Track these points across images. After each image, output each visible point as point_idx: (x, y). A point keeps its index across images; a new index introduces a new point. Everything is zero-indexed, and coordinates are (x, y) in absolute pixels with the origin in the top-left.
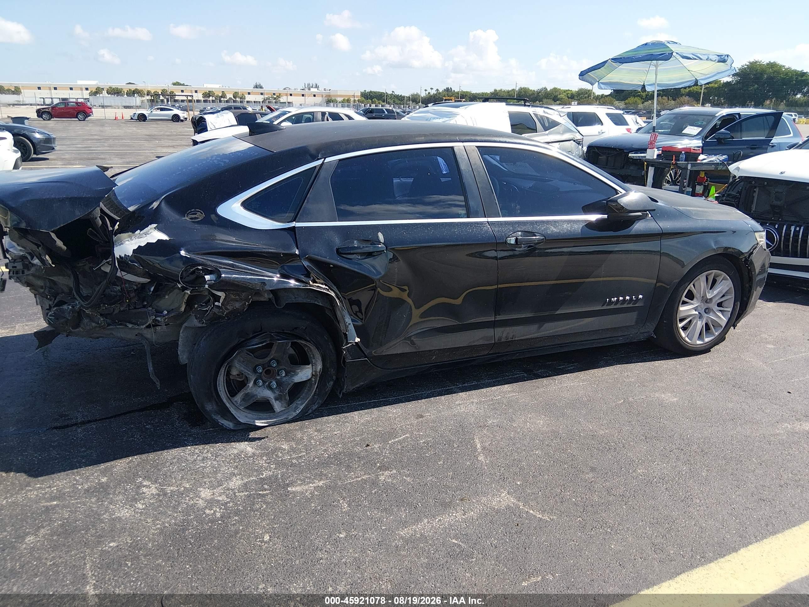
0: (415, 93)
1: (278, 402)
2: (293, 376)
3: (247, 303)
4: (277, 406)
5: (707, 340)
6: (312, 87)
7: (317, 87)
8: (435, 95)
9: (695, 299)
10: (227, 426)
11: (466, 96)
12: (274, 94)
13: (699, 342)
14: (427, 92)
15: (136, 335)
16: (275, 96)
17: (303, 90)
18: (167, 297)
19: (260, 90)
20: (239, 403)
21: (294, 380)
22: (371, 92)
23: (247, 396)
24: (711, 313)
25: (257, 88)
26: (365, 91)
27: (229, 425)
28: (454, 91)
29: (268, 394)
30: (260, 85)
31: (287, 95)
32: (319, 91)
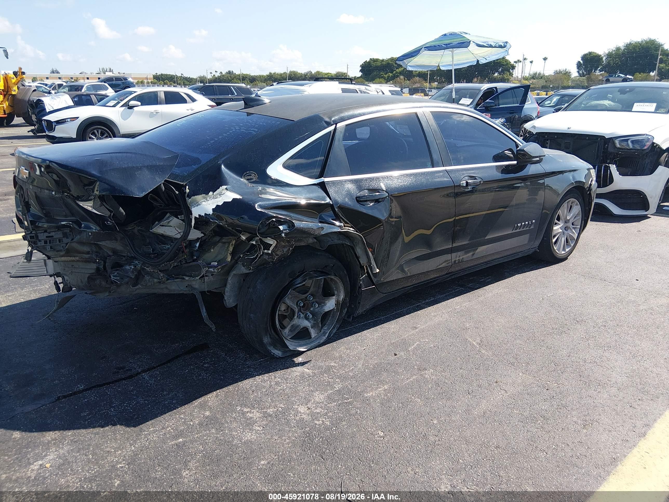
0: (202, 76)
1: (313, 329)
2: (322, 307)
3: (291, 248)
4: (313, 333)
5: (567, 250)
6: (107, 71)
7: (111, 71)
8: (219, 77)
9: (561, 221)
10: (277, 355)
11: (246, 78)
12: (72, 78)
13: (563, 252)
14: (212, 75)
15: (187, 287)
16: (73, 80)
17: (98, 73)
19: (58, 75)
20: (287, 333)
21: (324, 309)
22: (162, 74)
23: (294, 328)
24: (569, 230)
25: (54, 73)
26: (156, 74)
27: (279, 354)
28: (235, 73)
29: (306, 324)
30: (57, 70)
31: (83, 78)
32: (114, 74)
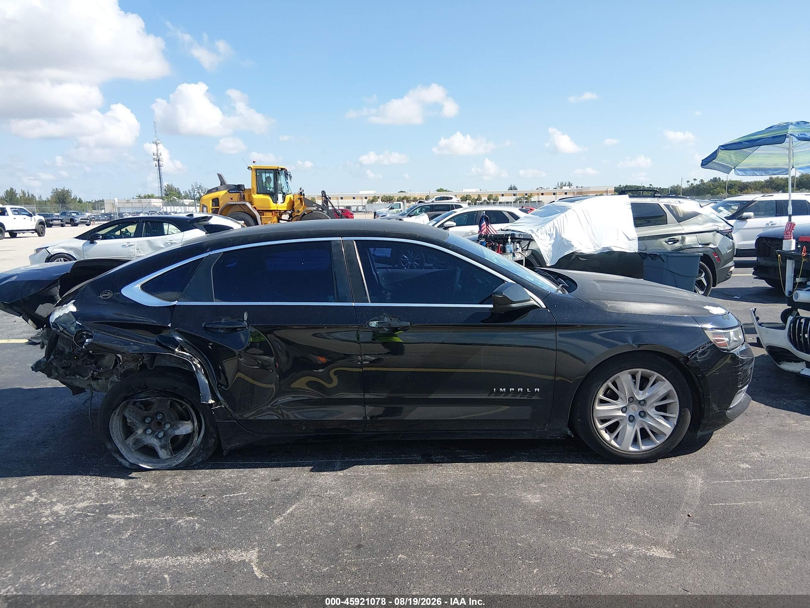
0: (676, 185)
1: (163, 450)
2: (175, 429)
3: (139, 365)
4: (163, 454)
6: (565, 185)
7: (570, 185)
8: (698, 186)
10: (125, 464)
11: (735, 185)
12: (526, 194)
13: (632, 449)
14: (690, 183)
15: (88, 385)
16: (527, 196)
17: (555, 188)
18: (106, 357)
19: (514, 192)
20: (131, 446)
21: (174, 432)
22: (626, 186)
23: (137, 441)
25: (511, 190)
26: (620, 186)
27: (126, 464)
28: (723, 180)
29: (154, 442)
30: (515, 187)
31: (538, 194)
32: (570, 189)
